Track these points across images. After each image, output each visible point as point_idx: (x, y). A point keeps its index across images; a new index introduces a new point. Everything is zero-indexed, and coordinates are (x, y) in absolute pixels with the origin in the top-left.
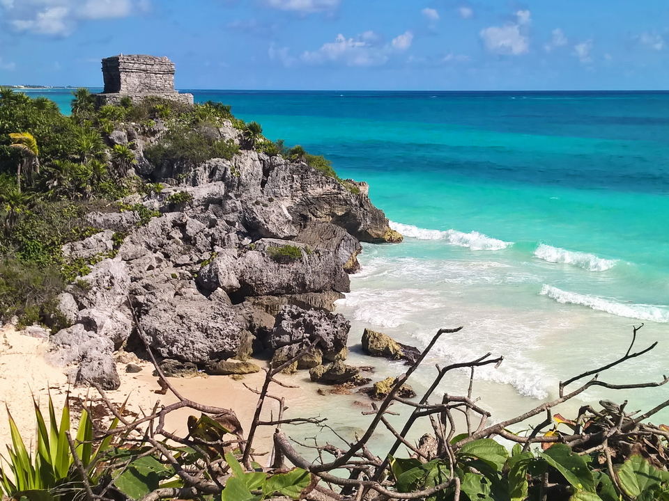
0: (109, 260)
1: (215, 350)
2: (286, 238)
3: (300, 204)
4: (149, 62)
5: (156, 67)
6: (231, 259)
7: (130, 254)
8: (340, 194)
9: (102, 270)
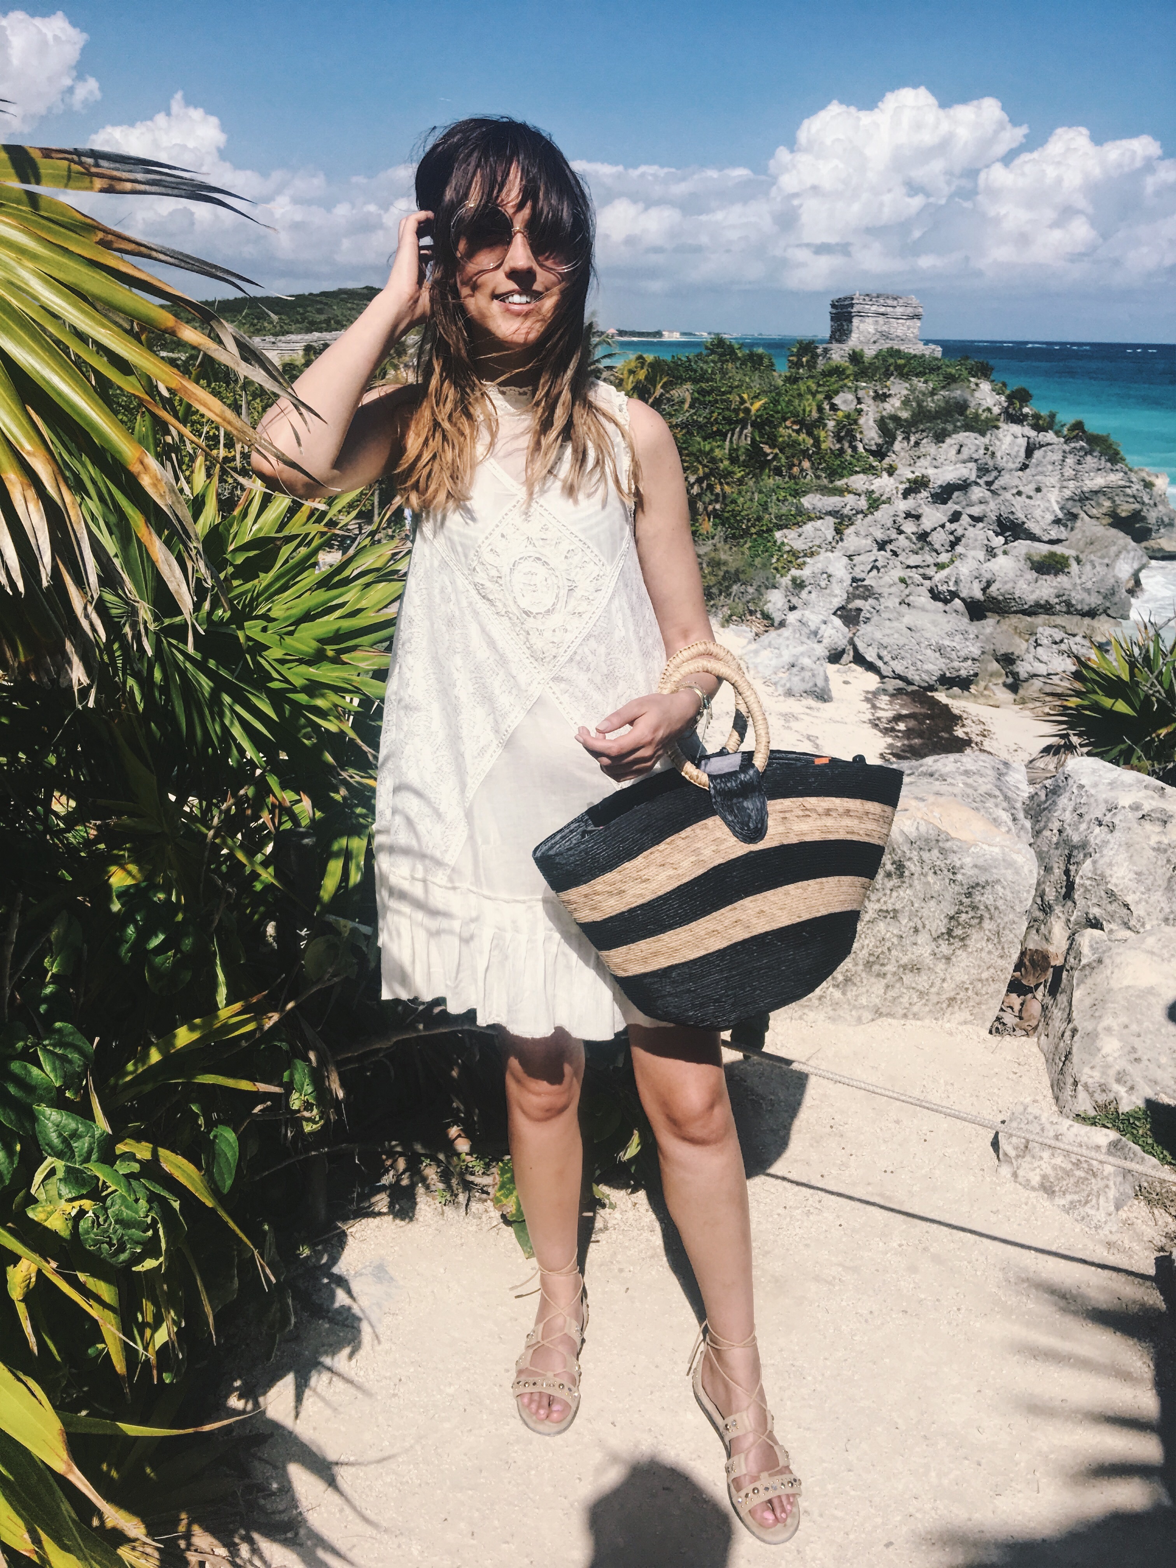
0: (829, 554)
1: (948, 675)
2: (1052, 542)
3: (1071, 499)
4: (890, 302)
5: (899, 310)
6: (975, 564)
7: (852, 548)
8: (1129, 487)
9: (820, 565)
